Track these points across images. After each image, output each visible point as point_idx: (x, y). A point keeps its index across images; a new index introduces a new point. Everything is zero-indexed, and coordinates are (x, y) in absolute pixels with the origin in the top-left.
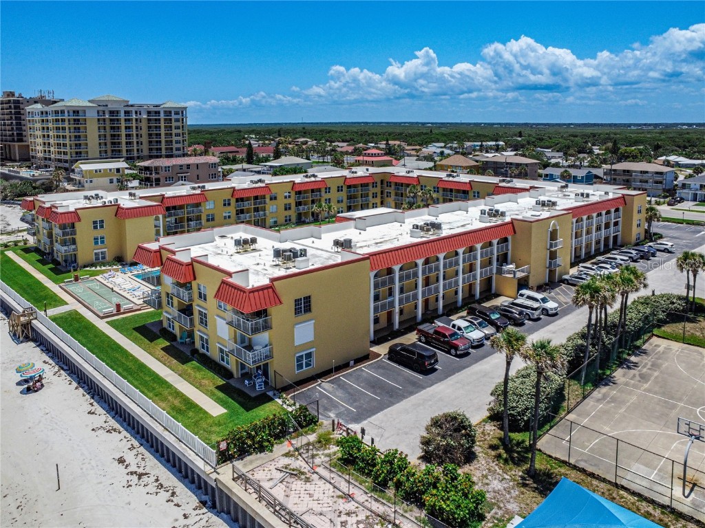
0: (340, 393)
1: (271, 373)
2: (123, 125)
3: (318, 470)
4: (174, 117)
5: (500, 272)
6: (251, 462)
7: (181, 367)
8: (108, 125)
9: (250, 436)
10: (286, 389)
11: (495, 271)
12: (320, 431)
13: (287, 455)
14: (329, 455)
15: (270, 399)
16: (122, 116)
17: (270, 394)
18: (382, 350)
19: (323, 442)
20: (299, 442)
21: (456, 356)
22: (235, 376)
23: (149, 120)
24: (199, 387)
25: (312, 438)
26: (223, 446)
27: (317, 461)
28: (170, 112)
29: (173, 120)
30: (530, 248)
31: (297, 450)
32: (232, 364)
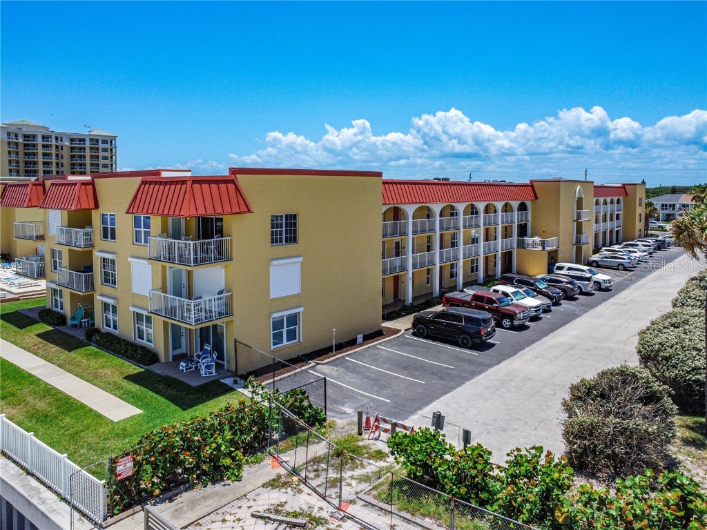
0: (350, 377)
1: (228, 345)
2: (40, 150)
3: (352, 510)
4: (101, 146)
5: (521, 245)
6: (193, 504)
7: (64, 355)
8: (21, 150)
9: (188, 446)
10: (259, 373)
11: (515, 245)
12: (333, 436)
13: (274, 484)
14: (366, 479)
15: (228, 390)
16: (39, 141)
17: (228, 381)
18: (403, 324)
19: (344, 455)
20: (296, 457)
21: (513, 328)
22: (162, 358)
23: (72, 149)
24: (93, 378)
25: (319, 449)
26: (125, 468)
27: (348, 493)
28: (97, 141)
29: (100, 150)
30: (559, 217)
31: (295, 472)
32: (156, 338)
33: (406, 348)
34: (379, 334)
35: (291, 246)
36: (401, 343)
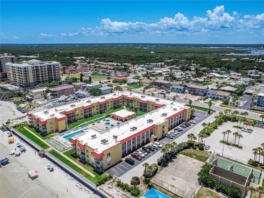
0: (116, 170)
1: (103, 168)
2: (40, 71)
3: (113, 187)
4: (56, 66)
6: (102, 186)
9: (101, 182)
10: (105, 170)
11: (149, 137)
12: (113, 179)
13: (108, 184)
14: (115, 184)
15: (103, 173)
16: (40, 68)
17: (103, 171)
18: (124, 159)
19: (114, 181)
20: (109, 182)
21: (139, 160)
22: (95, 168)
23: (48, 68)
24: (89, 170)
25: (112, 181)
26: (97, 184)
27: (113, 185)
28: (55, 65)
29: (56, 68)
30: (158, 131)
31: (109, 183)
32: (95, 166)
33: (124, 165)
34: (121, 161)
35: (110, 156)
36: (123, 164)
